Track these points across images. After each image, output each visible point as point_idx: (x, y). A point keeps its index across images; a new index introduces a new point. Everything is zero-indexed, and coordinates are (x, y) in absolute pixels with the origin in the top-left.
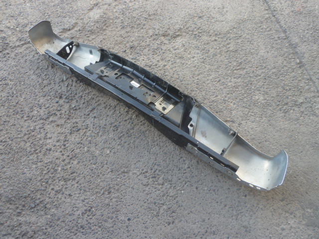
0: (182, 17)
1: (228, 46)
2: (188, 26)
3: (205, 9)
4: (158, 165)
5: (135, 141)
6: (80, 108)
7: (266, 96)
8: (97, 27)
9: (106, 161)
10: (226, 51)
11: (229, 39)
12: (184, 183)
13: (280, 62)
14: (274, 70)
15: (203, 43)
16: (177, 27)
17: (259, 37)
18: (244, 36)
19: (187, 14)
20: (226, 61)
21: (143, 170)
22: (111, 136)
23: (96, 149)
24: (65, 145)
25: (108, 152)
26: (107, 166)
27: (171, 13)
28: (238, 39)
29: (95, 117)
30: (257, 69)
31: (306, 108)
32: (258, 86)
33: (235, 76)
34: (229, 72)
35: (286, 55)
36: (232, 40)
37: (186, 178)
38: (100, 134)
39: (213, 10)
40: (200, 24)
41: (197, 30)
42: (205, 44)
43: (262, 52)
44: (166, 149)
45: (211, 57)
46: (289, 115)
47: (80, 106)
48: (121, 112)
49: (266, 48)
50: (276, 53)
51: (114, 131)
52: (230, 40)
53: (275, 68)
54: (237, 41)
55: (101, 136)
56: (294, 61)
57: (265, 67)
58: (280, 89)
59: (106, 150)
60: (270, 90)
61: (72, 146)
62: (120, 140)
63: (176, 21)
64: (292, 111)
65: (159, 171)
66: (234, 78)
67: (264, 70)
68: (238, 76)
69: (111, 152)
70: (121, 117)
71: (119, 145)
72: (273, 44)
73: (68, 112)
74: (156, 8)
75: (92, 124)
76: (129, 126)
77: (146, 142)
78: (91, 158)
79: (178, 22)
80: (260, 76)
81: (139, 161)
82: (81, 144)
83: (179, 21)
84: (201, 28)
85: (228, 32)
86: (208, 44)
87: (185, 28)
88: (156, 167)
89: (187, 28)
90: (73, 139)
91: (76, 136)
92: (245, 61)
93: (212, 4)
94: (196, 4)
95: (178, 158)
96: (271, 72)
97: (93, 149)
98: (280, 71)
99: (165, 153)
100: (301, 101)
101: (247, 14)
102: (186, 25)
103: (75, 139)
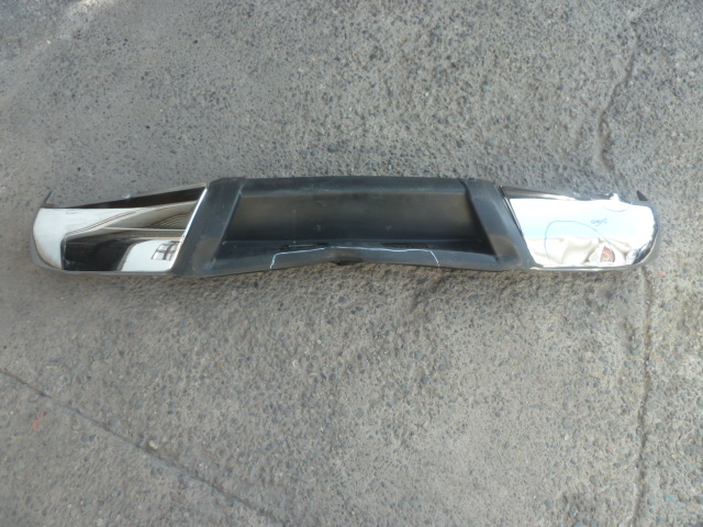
0: (456, 347)
1: (305, 364)
2: (422, 338)
3: (434, 407)
4: (221, 109)
5: (283, 106)
6: (408, 78)
9: (290, 60)
10: (300, 349)
11: (320, 378)
12: (170, 120)
13: (185, 411)
14: (182, 385)
15: (356, 328)
16: (439, 318)
17: (268, 434)
18: (298, 411)
19: (453, 362)
20: (281, 330)
21: (235, 90)
22: (322, 87)
23: (321, 60)
24: (364, 32)
25: (301, 70)
27: (485, 334)
28: (303, 395)
29: (373, 86)
30: (213, 363)
31: (79, 360)
32: (185, 329)
33: (237, 315)
34: (254, 314)
35: (185, 440)
36: (311, 381)
37: (172, 127)
38: (339, 78)
39: (418, 420)
40: (405, 361)
41: (396, 344)
42: (351, 329)
43: (233, 406)
44: (232, 133)
45: (311, 313)
46: (98, 325)
47: (411, 80)
48: (347, 121)
49: (234, 421)
50: (208, 428)
51: (325, 94)
52: (316, 381)
53: (185, 391)
54: (301, 388)
55: (334, 76)
56: (162, 438)
57: (202, 378)
58: (144, 358)
59: (308, 69)
60: (159, 341)
61: (354, 39)
62: (303, 91)
63: (454, 328)
64: (98, 334)
65: (213, 106)
66: (237, 311)
67: (200, 368)
68: (235, 321)
69: (298, 73)
70: (338, 115)
71: (298, 86)
72: (229, 446)
74: (526, 319)
75: (364, 77)
76: (314, 115)
77: (267, 117)
79: (448, 327)
80: (198, 353)
81: (250, 94)
82: (346, 50)
83: (449, 333)
84: (393, 354)
85: (335, 393)
86: (346, 334)
87: (421, 329)
88: (222, 105)
89: (417, 332)
90: (365, 46)
91: (365, 51)
92: (248, 359)
93: (435, 432)
94: (466, 400)
95: (205, 137)
96: (184, 376)
97: (324, 57)
98: (170, 394)
99: (227, 127)
100: (96, 365)
101: (344, 474)
102: (428, 337)
103: (363, 48)
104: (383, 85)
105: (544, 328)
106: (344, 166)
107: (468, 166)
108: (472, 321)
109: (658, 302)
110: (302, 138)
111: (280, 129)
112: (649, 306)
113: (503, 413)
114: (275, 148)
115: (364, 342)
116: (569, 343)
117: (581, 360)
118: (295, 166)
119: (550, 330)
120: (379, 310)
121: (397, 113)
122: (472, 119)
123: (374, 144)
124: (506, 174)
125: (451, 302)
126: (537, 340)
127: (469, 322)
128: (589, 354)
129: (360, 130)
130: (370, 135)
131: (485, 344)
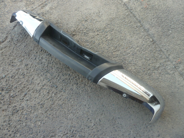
0: (74, 22)
1: (106, 37)
2: (79, 28)
3: (88, 15)
4: (74, 127)
5: (56, 113)
6: (16, 96)
7: (136, 66)
8: (21, 37)
9: (39, 131)
10: (106, 40)
11: (106, 32)
12: (93, 136)
13: (140, 42)
14: (138, 48)
15: (90, 37)
16: (73, 29)
17: (124, 28)
18: (115, 29)
19: (77, 20)
20: (107, 47)
21: (64, 132)
22: (40, 112)
23: (31, 123)
24: (9, 124)
25: (40, 124)
26: (40, 134)
27: (67, 21)
28: (112, 31)
29: (27, 100)
30: (127, 49)
31: (162, 70)
32: (129, 61)
33: (114, 56)
34: (110, 54)
35: (143, 37)
36: (108, 33)
37: (94, 132)
38: (32, 111)
39: (93, 15)
40: (86, 25)
41: (85, 29)
42: (91, 38)
43: (128, 38)
44: (78, 114)
45: (97, 46)
46: (152, 76)
47: (17, 94)
48: (44, 93)
49: (130, 35)
50: (137, 36)
51: (41, 108)
52: (107, 33)
53: (138, 47)
54: (111, 33)
55: (33, 113)
56: (148, 40)
57: (132, 47)
58: (144, 60)
59: (38, 122)
60: (137, 62)
61: (15, 124)
62: (46, 114)
64: (153, 74)
65: (76, 131)
66: (114, 58)
67: (131, 50)
68: (116, 56)
69: (41, 123)
70: (45, 97)
71: (46, 117)
72: (134, 31)
73: (8, 100)
74: (57, 19)
75: (26, 105)
76: (51, 102)
77: (64, 112)
78: (28, 130)
79: (72, 26)
80: (130, 53)
81: (61, 126)
82: (21, 121)
83: (73, 25)
84: (87, 28)
85: (105, 28)
86: (93, 38)
87: (78, 29)
88: (73, 128)
89: (79, 29)
90: (15, 118)
91: (17, 116)
92: (118, 45)
93: (92, 11)
94: (82, 13)
95: (87, 119)
96: (136, 50)
97: (29, 123)
98: (141, 48)
99: (78, 118)
100: (158, 66)
101: (114, 14)
102: (78, 27)
103: (16, 118)
104: (25, 98)
105: (56, 16)
106: (58, 79)
107: (31, 58)
108: (67, 25)
109: (32, 9)
110: (60, 97)
111: (64, 105)
113: (78, 7)
114: (70, 99)
115: (91, 34)
116: (54, 11)
117: (56, 8)
118: (69, 88)
119: (55, 15)
120: (82, 38)
121: (30, 86)
122: (17, 70)
123: (45, 80)
124: (26, 51)
125: (67, 31)
126: (59, 15)
128: (53, 7)
129: (44, 87)
130: (43, 84)
131: (69, 19)
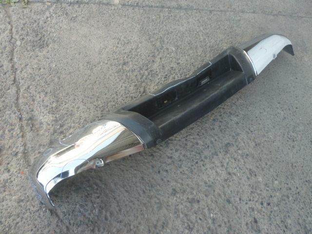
104: (236, 204)
105: (82, 107)
106: (217, 139)
108: (117, 95)
110: (244, 143)
111: (256, 140)
112: (25, 149)
113: (86, 64)
114: (249, 129)
115: (155, 66)
116: (66, 106)
117: (58, 101)
118: (235, 126)
119: (78, 108)
120: (158, 81)
121: (217, 191)
123: (214, 160)
125: (130, 99)
126: (83, 100)
127: (118, 93)
129: (225, 164)
130: (219, 165)
131: (106, 87)
